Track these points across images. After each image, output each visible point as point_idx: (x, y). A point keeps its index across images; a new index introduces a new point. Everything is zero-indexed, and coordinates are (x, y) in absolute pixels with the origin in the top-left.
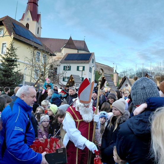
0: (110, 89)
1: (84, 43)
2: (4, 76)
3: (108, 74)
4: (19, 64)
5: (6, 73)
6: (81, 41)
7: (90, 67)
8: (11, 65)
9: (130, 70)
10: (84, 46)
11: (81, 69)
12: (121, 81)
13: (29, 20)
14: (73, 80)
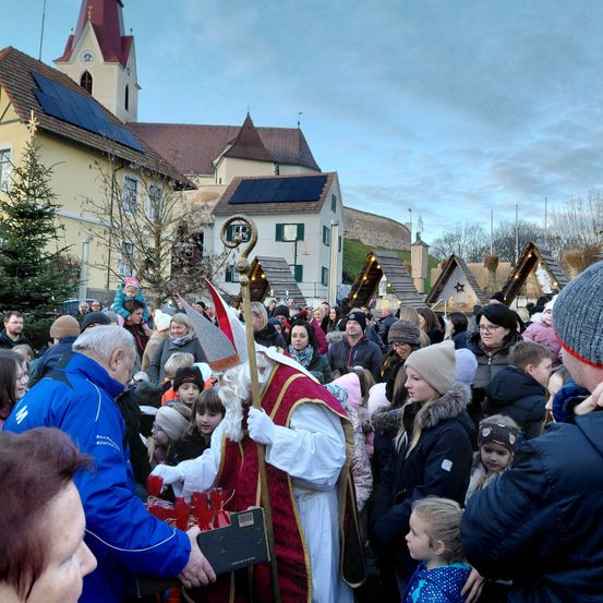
0: (400, 302)
1: (297, 136)
2: (12, 270)
3: (391, 247)
4: (62, 227)
5: (15, 261)
6: (286, 130)
7: (325, 227)
8: (34, 232)
9: (472, 230)
10: (300, 149)
11: (290, 233)
12: (437, 272)
13: (91, 58)
14: (263, 276)
